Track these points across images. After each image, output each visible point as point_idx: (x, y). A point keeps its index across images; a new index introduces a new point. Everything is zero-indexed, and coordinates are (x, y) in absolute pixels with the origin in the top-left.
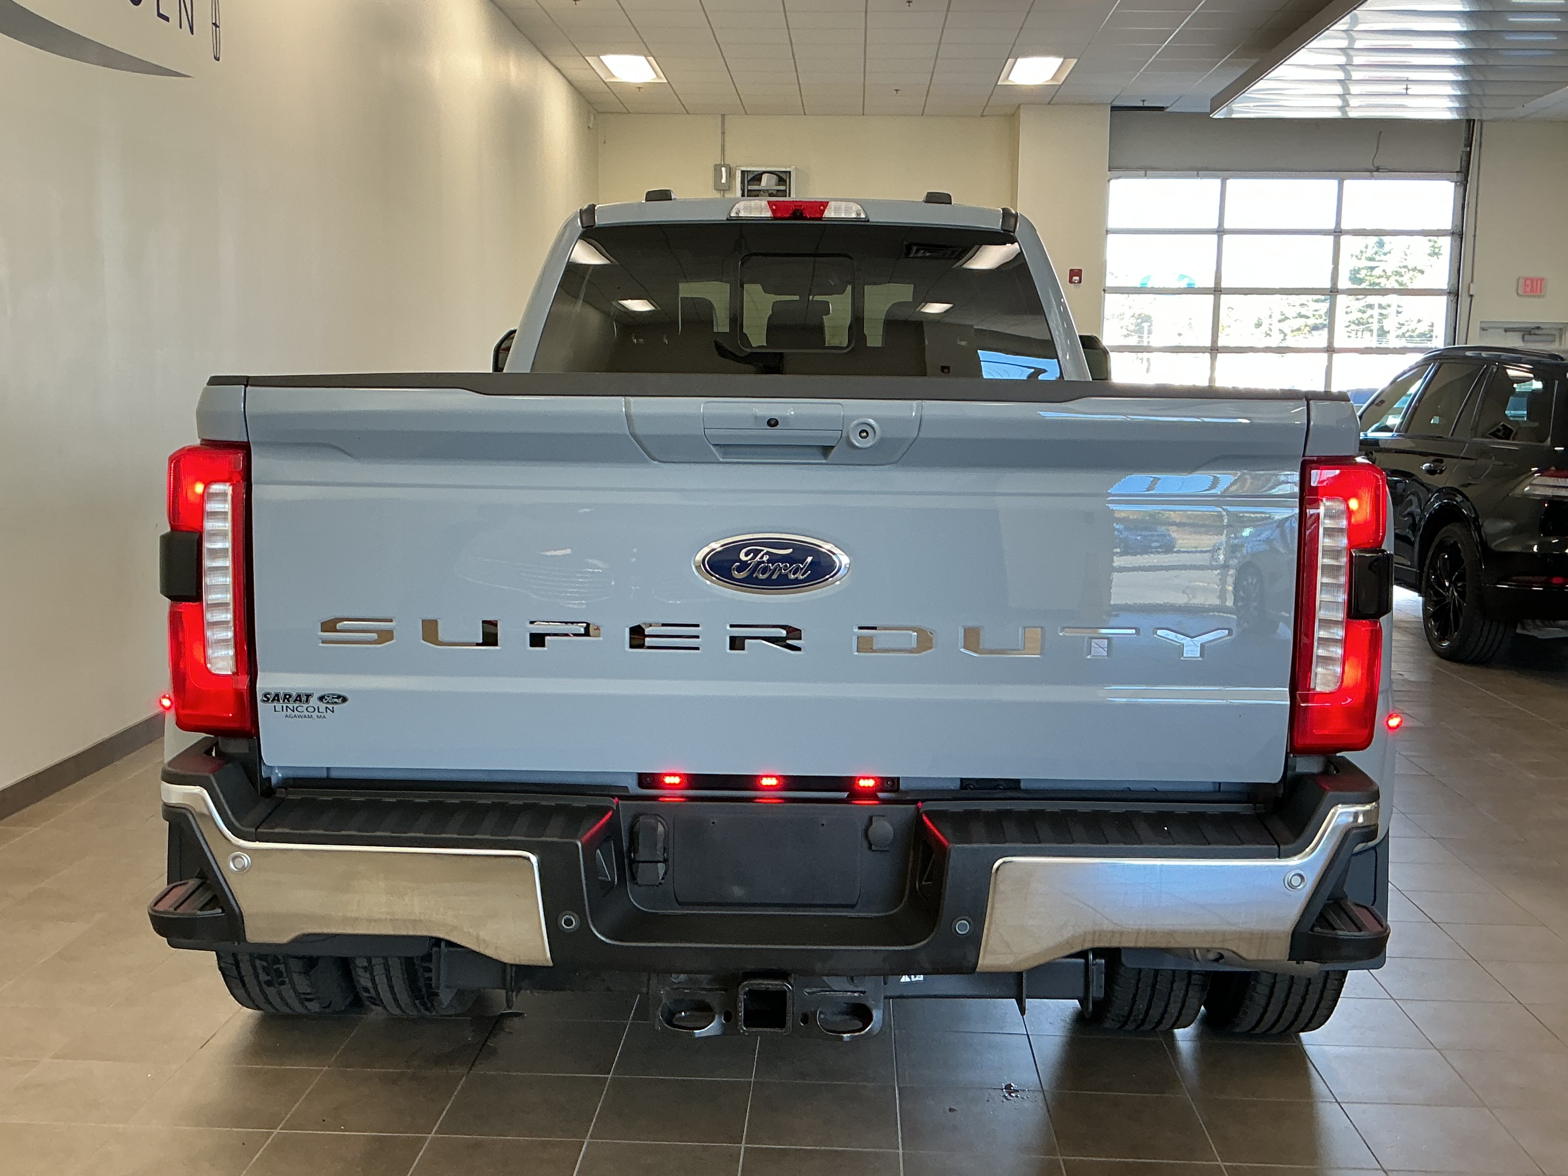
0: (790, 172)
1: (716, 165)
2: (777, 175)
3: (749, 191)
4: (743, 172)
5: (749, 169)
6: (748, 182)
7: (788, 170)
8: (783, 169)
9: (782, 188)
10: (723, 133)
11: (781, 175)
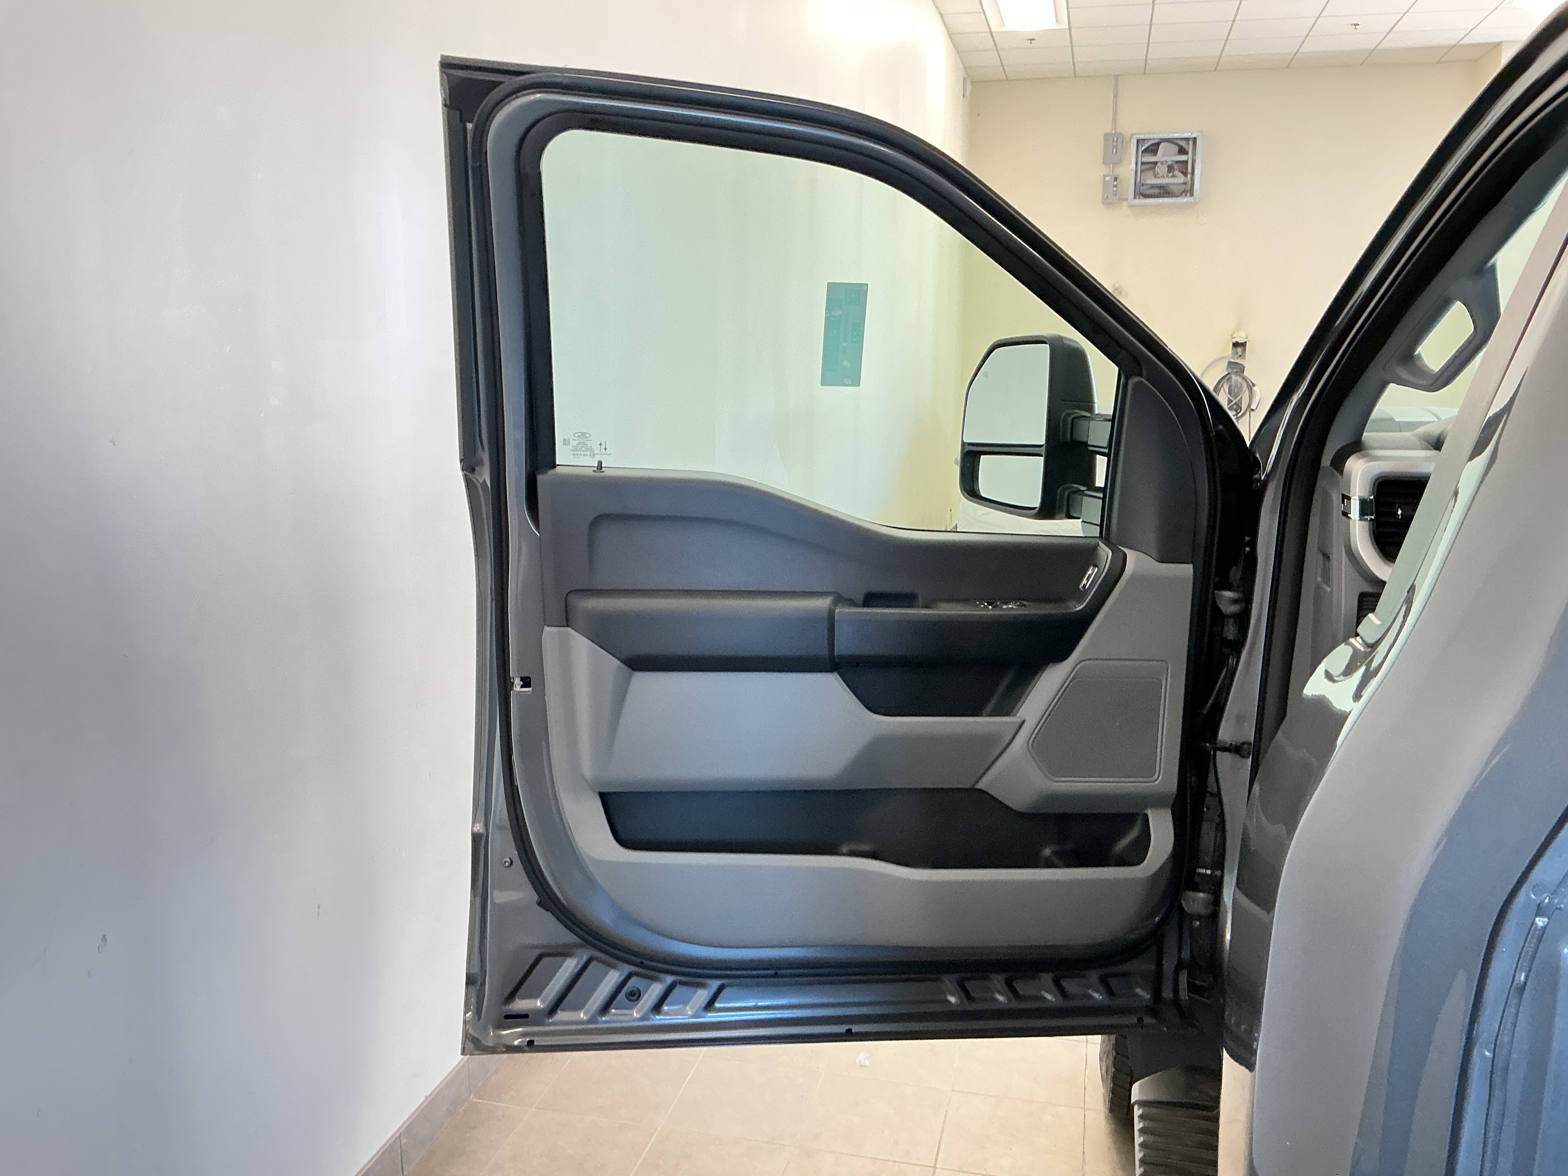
0: (1195, 139)
1: (1106, 135)
2: (1176, 144)
3: (1143, 163)
4: (1138, 141)
5: (1147, 137)
6: (1143, 152)
7: (1194, 136)
8: (1185, 135)
9: (1183, 158)
10: (1116, 97)
11: (1183, 144)
